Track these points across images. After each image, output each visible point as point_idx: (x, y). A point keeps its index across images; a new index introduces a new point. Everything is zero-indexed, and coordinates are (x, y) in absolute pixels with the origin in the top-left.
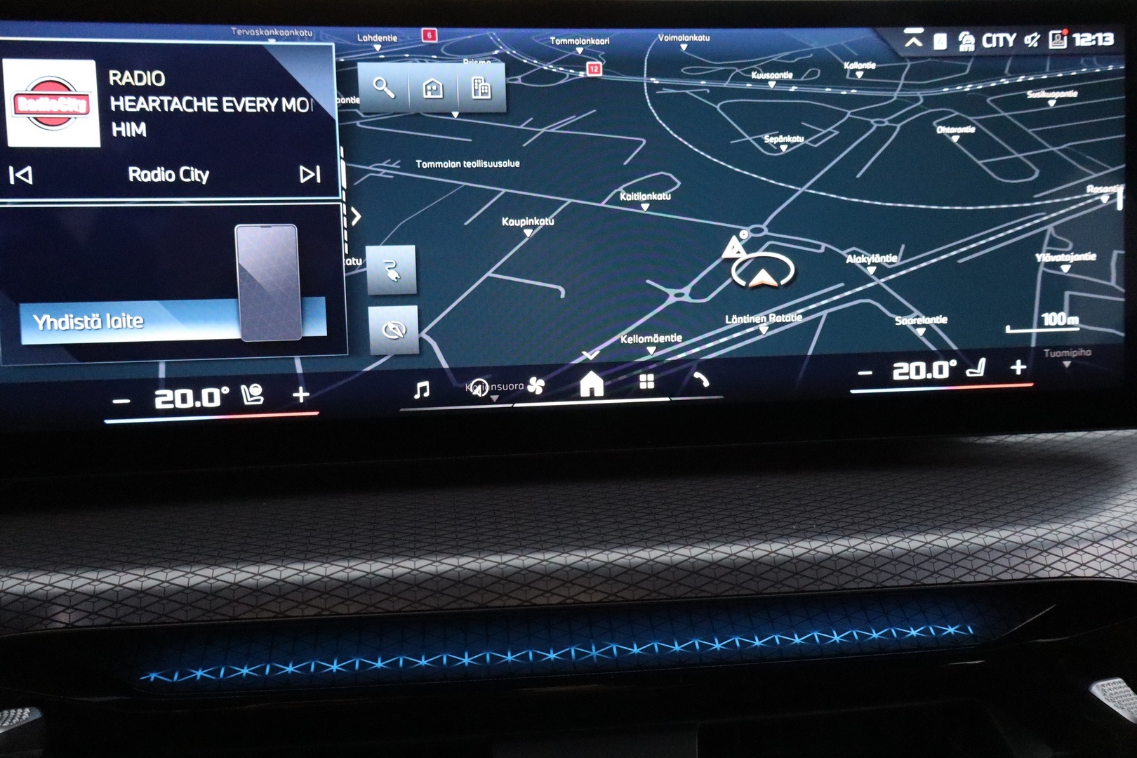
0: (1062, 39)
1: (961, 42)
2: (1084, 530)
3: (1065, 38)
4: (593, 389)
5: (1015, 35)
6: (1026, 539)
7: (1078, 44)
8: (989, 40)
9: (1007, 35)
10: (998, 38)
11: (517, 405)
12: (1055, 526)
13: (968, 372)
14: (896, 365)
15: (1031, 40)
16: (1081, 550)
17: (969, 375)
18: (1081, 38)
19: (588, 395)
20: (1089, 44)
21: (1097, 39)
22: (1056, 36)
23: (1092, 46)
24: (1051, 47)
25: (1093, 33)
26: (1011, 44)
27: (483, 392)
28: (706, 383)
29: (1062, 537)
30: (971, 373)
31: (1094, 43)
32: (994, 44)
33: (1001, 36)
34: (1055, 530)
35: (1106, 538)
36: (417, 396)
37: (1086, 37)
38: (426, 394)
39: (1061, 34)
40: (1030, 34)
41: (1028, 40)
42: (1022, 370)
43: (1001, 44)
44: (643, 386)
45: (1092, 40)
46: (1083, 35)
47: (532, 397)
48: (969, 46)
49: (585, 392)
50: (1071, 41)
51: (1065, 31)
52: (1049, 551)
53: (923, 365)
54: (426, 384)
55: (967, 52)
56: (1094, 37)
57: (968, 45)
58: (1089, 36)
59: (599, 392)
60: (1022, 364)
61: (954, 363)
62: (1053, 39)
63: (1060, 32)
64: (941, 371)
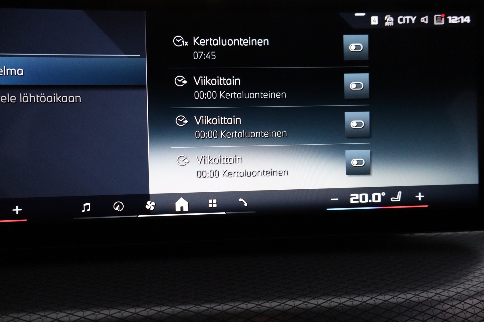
0: (442, 19)
1: (386, 21)
2: (456, 293)
3: (443, 19)
4: (183, 207)
5: (415, 17)
6: (422, 299)
7: (450, 22)
8: (401, 20)
9: (411, 17)
10: (406, 19)
11: (139, 216)
12: (439, 291)
13: (391, 199)
14: (352, 195)
15: (424, 20)
16: (454, 306)
17: (392, 201)
18: (452, 19)
19: (180, 210)
20: (456, 22)
21: (460, 20)
22: (438, 17)
23: (458, 23)
24: (435, 23)
25: (458, 16)
26: (413, 22)
27: (120, 209)
28: (246, 205)
29: (443, 298)
30: (393, 199)
31: (459, 21)
32: (404, 22)
33: (408, 17)
34: (439, 294)
35: (468, 298)
36: (83, 211)
37: (454, 19)
38: (89, 210)
39: (441, 16)
40: (424, 17)
41: (422, 20)
42: (422, 198)
43: (408, 22)
44: (210, 206)
45: (458, 20)
46: (453, 17)
47: (149, 212)
48: (391, 23)
49: (178, 209)
50: (447, 20)
51: (443, 15)
52: (435, 307)
53: (366, 195)
54: (89, 204)
55: (390, 26)
56: (459, 18)
57: (389, 23)
58: (456, 18)
59: (186, 209)
60: (422, 195)
61: (384, 194)
62: (437, 20)
63: (440, 15)
64: (377, 199)
